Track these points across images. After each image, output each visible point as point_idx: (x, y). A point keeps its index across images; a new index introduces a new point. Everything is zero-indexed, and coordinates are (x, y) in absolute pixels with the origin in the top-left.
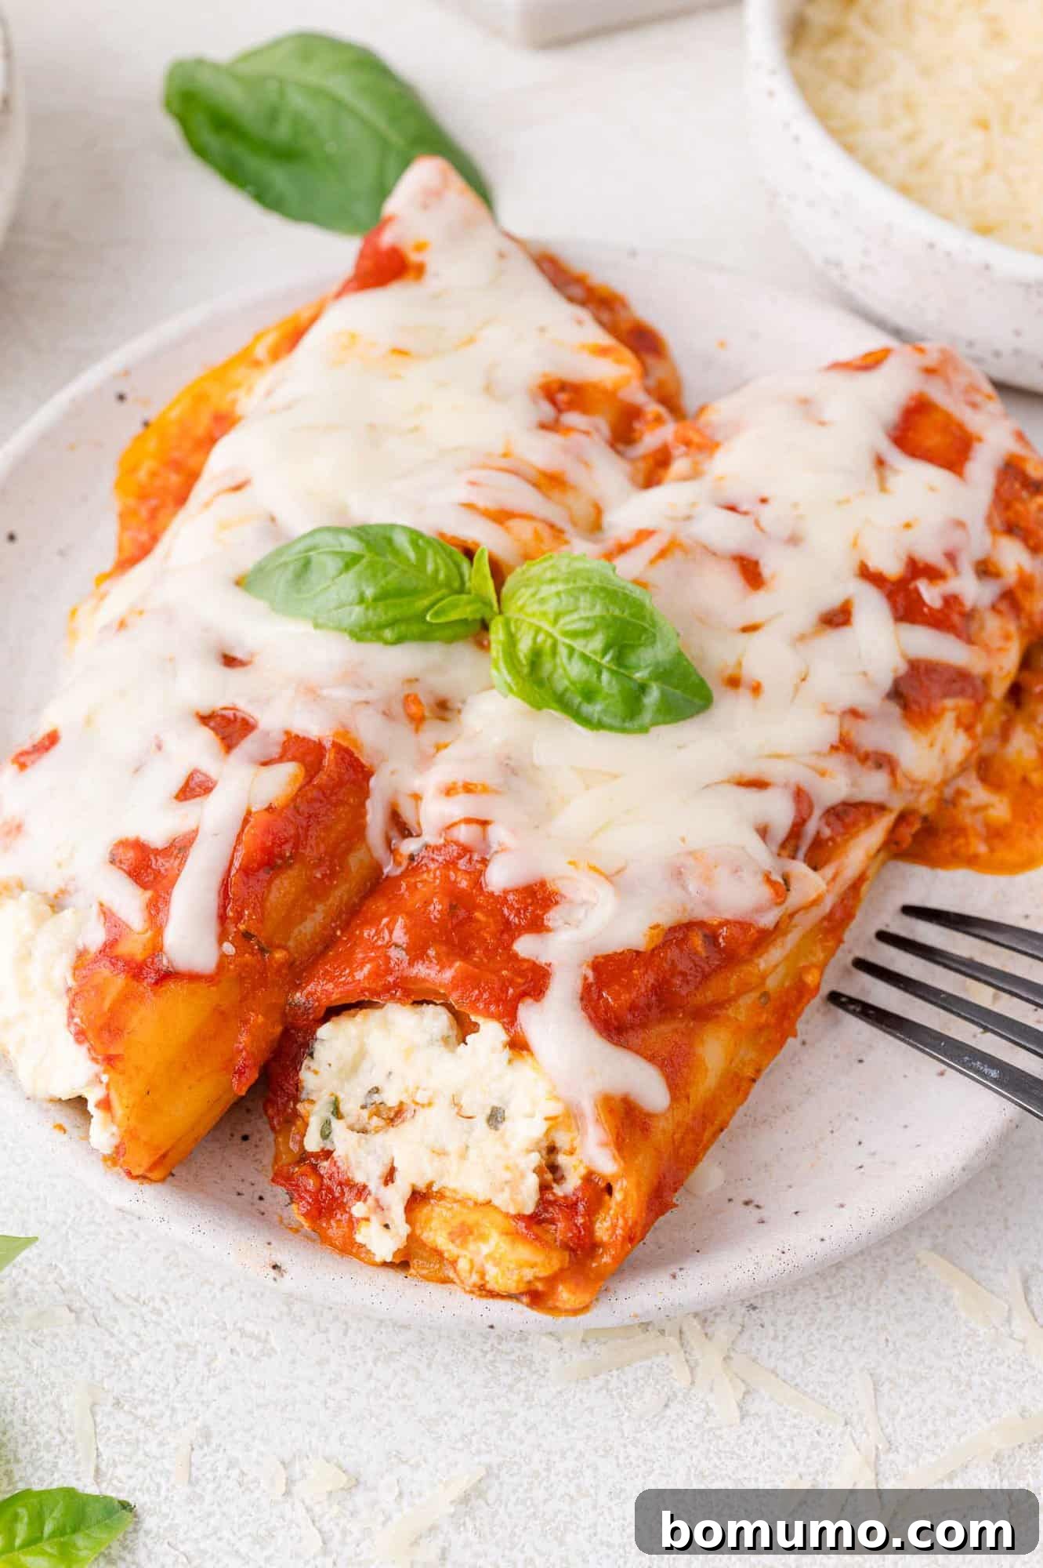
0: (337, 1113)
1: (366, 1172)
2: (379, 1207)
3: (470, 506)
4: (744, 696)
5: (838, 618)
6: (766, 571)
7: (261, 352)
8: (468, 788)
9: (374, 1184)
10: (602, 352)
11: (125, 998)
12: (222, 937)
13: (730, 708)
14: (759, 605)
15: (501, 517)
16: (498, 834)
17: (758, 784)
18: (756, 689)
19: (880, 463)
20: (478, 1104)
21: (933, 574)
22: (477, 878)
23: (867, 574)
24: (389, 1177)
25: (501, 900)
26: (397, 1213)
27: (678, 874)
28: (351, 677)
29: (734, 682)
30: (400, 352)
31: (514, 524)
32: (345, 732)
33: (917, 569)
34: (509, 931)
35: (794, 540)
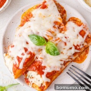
0: (29, 76)
1: (30, 81)
2: (31, 83)
3: (46, 35)
4: (62, 54)
5: (71, 48)
6: (67, 44)
7: (34, 7)
8: (42, 58)
9: (31, 82)
10: (60, 19)
11: (16, 70)
12: (23, 66)
13: (61, 55)
14: (65, 47)
15: (48, 36)
16: (43, 62)
17: (62, 60)
18: (63, 54)
19: (78, 35)
20: (38, 79)
21: (79, 46)
22: (41, 64)
23: (74, 45)
24: (32, 82)
25: (42, 66)
26: (32, 84)
27: (54, 67)
28: (35, 48)
29: (62, 53)
30: (44, 16)
31: (49, 37)
32: (34, 53)
33: (78, 45)
34: (42, 69)
35: (69, 42)
